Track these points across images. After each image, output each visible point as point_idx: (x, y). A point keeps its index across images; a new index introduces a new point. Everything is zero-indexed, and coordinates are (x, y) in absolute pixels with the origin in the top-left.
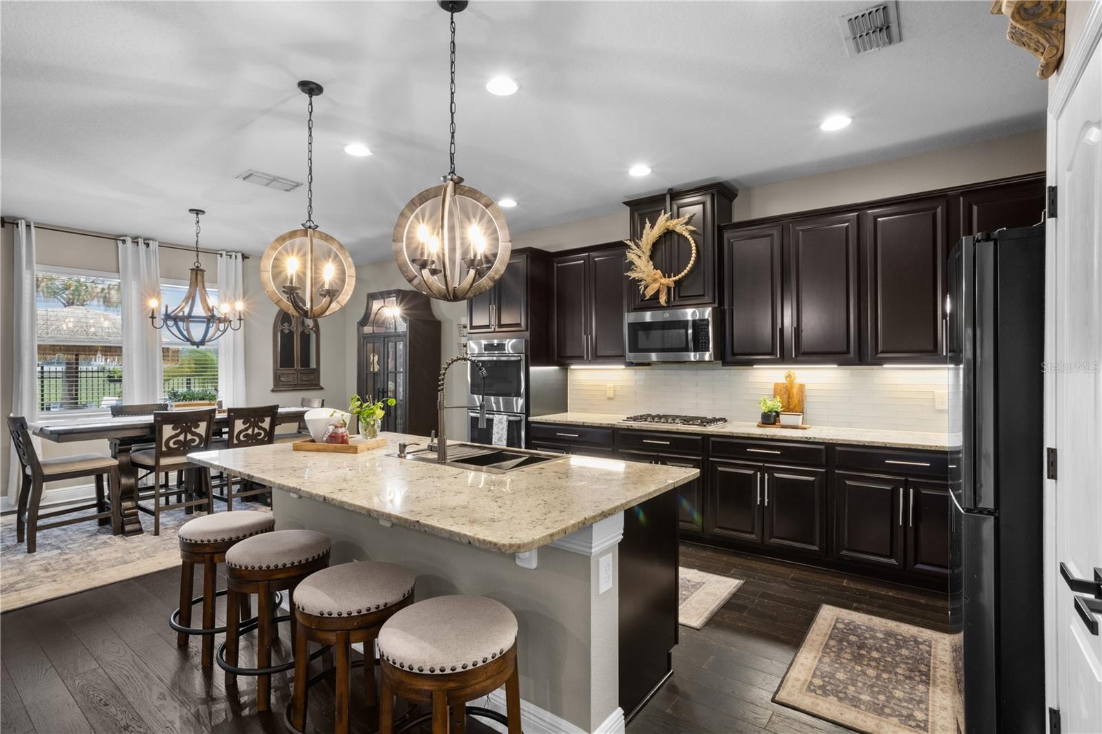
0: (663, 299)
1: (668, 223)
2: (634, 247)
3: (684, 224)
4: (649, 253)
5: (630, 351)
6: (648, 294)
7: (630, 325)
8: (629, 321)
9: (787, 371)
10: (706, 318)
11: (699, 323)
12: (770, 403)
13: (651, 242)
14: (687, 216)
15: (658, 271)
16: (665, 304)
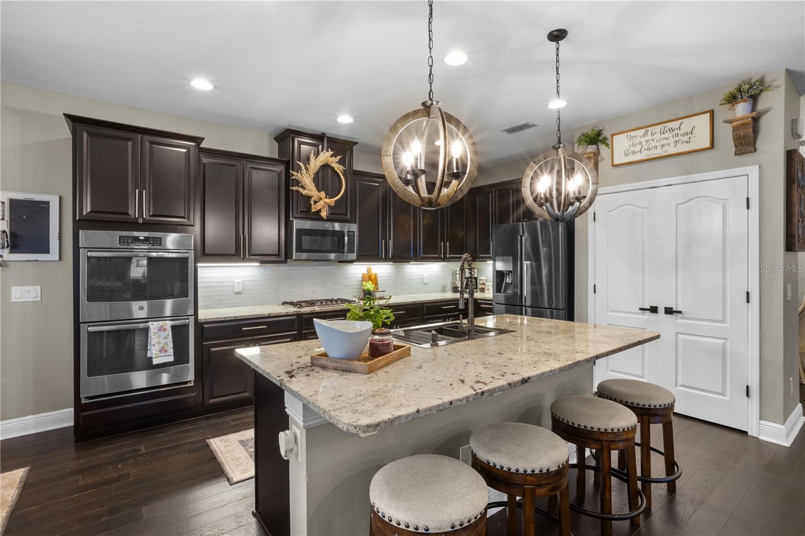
0: (324, 214)
1: (330, 159)
2: (304, 169)
3: (337, 162)
4: (313, 176)
5: (297, 251)
6: (314, 209)
7: (298, 230)
8: (297, 228)
9: (367, 266)
10: (353, 230)
11: (349, 234)
12: (367, 285)
13: (316, 168)
14: (338, 157)
15: (323, 192)
16: (324, 218)
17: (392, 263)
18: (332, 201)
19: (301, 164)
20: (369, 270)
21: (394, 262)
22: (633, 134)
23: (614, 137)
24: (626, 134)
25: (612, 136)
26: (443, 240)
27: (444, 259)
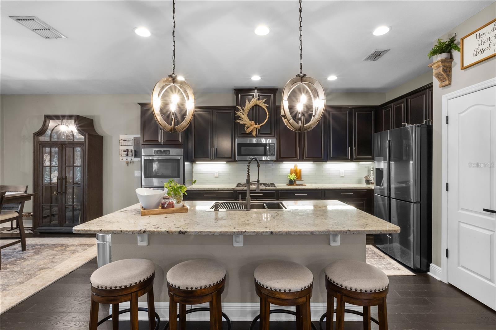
0: (254, 134)
1: (257, 102)
2: (241, 110)
3: (263, 103)
4: (247, 113)
5: (238, 156)
6: (248, 131)
7: (238, 144)
8: (238, 143)
9: (295, 164)
10: (274, 142)
11: (271, 145)
12: (291, 176)
13: (249, 108)
14: (265, 100)
15: (253, 121)
16: (255, 136)
17: (312, 162)
18: (258, 126)
19: (239, 107)
20: (296, 166)
21: (313, 162)
22: (481, 32)
23: (464, 40)
24: (475, 34)
25: (462, 40)
26: (351, 146)
27: (352, 160)
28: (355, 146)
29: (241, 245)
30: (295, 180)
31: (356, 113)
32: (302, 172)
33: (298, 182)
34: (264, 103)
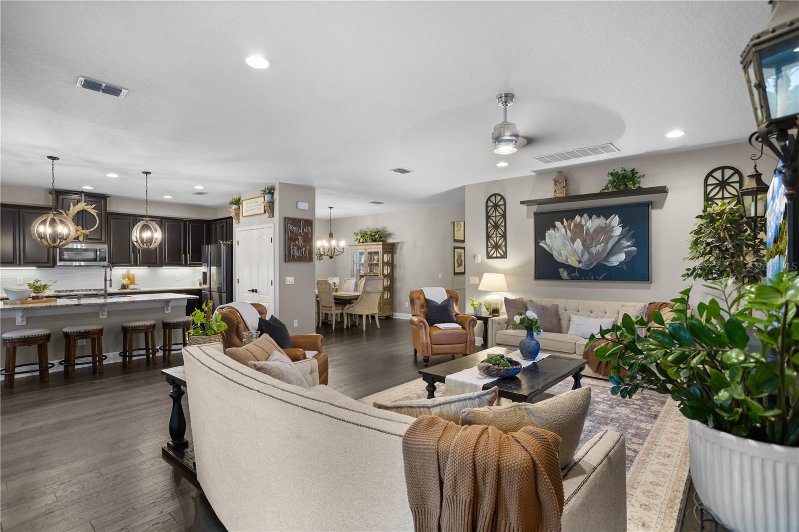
1: (85, 207)
2: (64, 213)
10: (105, 248)
11: (102, 250)
12: (123, 281)
13: (75, 213)
14: (94, 206)
15: (80, 227)
16: (82, 241)
18: (87, 232)
19: (60, 209)
20: (127, 271)
23: (243, 202)
26: (185, 253)
27: (186, 265)
28: (189, 253)
29: (105, 317)
30: (128, 285)
31: (190, 225)
32: (136, 278)
33: (131, 287)
34: (93, 209)
